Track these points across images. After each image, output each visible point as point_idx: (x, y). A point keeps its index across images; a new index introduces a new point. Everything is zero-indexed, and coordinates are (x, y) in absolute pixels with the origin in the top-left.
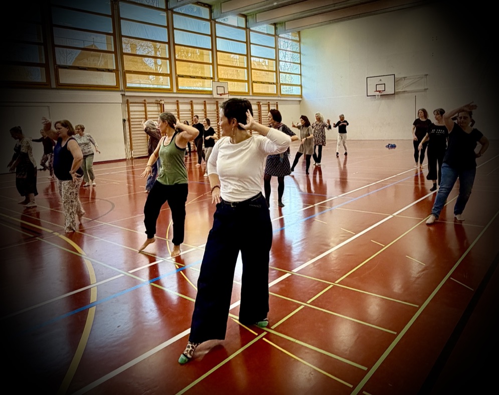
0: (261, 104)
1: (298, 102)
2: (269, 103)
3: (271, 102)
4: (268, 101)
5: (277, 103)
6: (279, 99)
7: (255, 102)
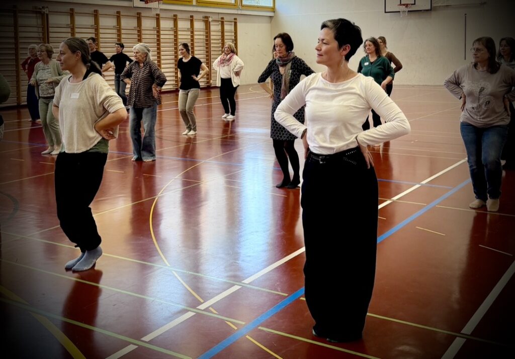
0: (210, 19)
1: (268, 19)
2: (222, 18)
3: (226, 18)
4: (221, 16)
5: (235, 19)
6: (239, 12)
7: (201, 16)
